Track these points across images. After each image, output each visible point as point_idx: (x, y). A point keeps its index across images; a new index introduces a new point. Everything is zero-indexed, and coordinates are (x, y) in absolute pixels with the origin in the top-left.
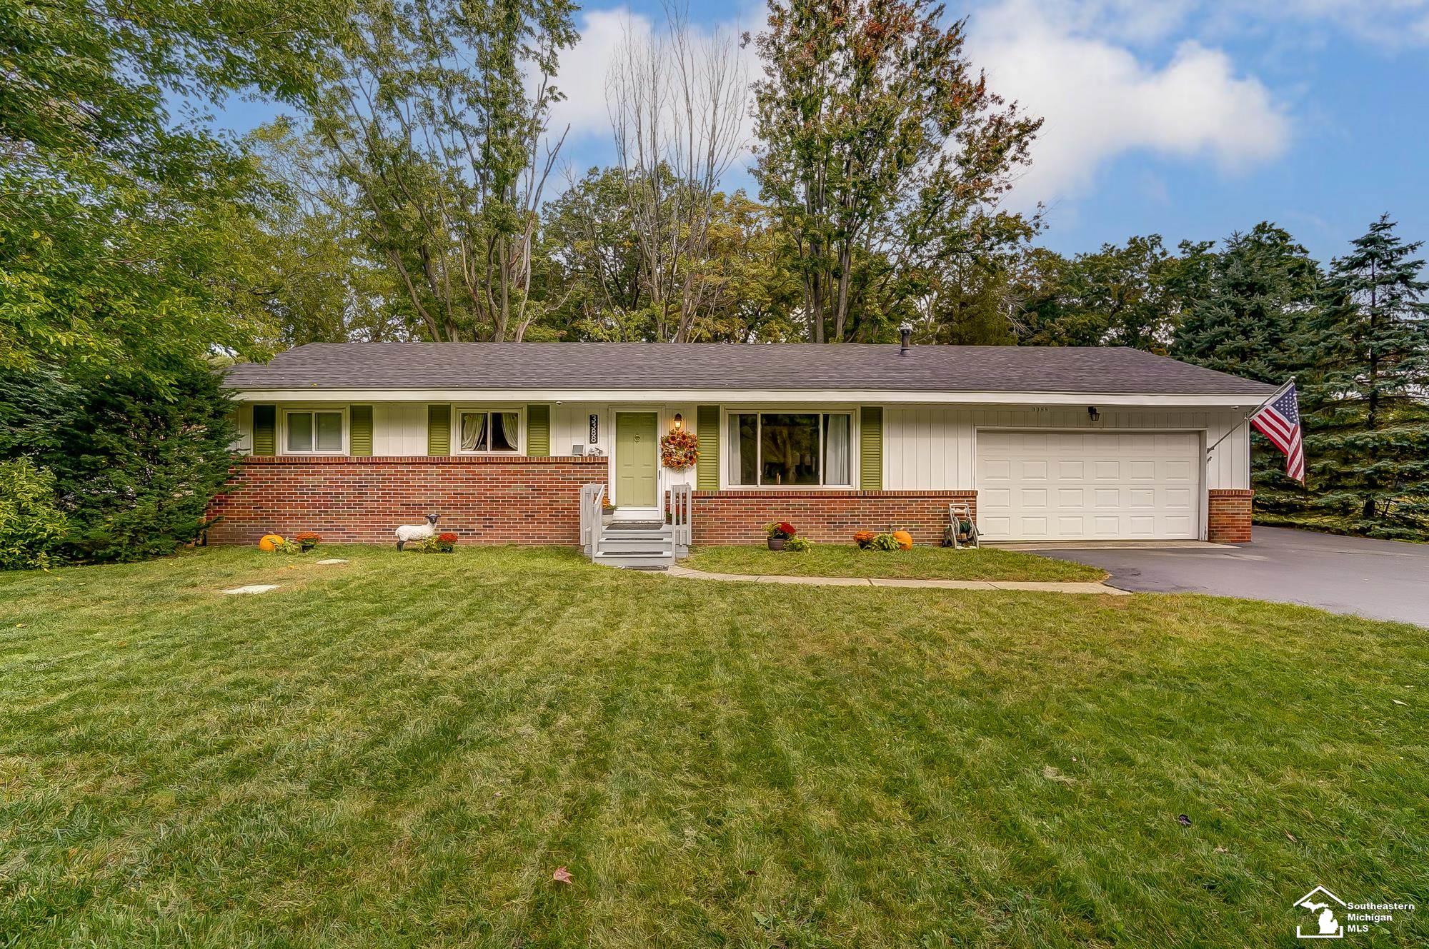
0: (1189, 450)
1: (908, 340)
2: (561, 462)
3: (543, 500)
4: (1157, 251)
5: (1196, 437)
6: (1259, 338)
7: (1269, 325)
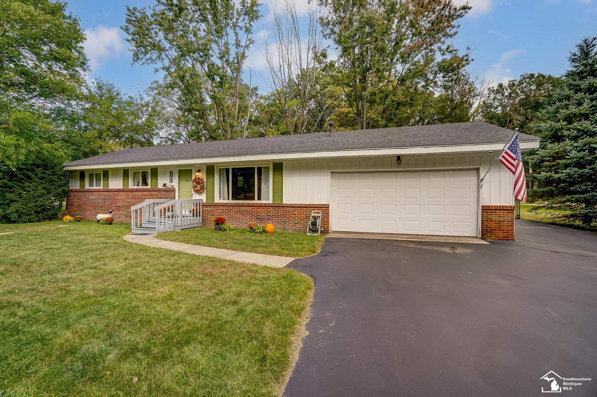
0: (470, 180)
2: (160, 190)
5: (475, 172)
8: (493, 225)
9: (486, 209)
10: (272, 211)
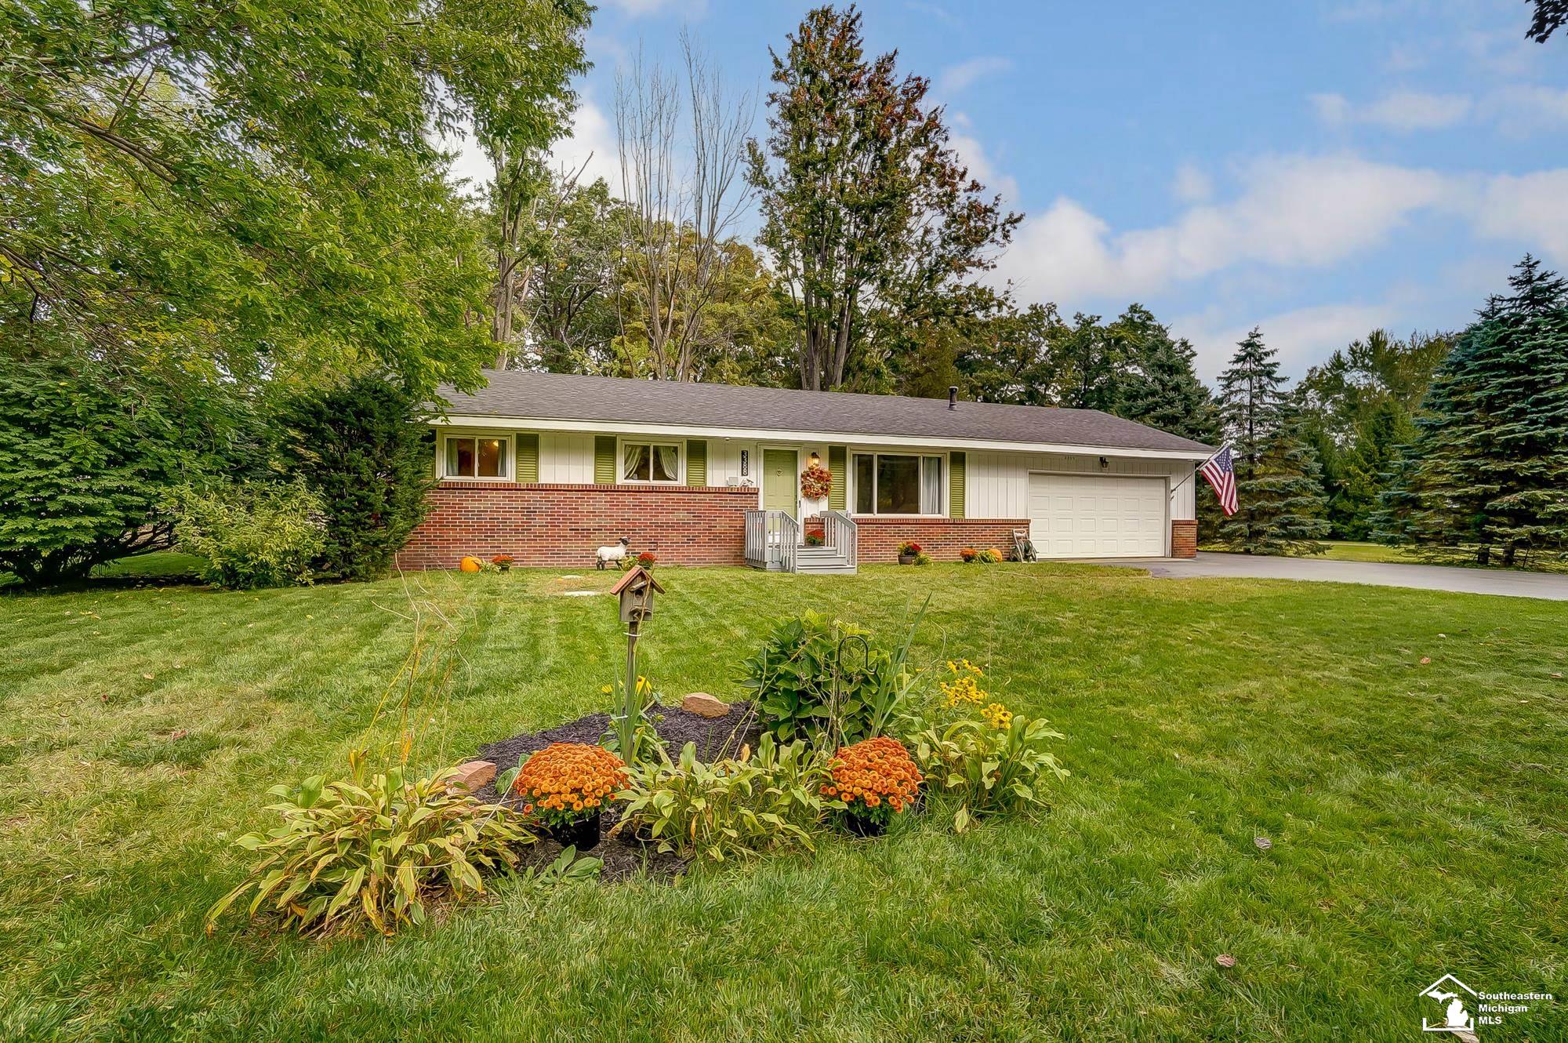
0: (1157, 491)
1: (955, 397)
2: (719, 492)
3: (702, 526)
4: (1053, 318)
5: (1164, 482)
6: (1178, 409)
7: (1185, 399)
8: (1180, 541)
9: (1175, 523)
10: (952, 530)
